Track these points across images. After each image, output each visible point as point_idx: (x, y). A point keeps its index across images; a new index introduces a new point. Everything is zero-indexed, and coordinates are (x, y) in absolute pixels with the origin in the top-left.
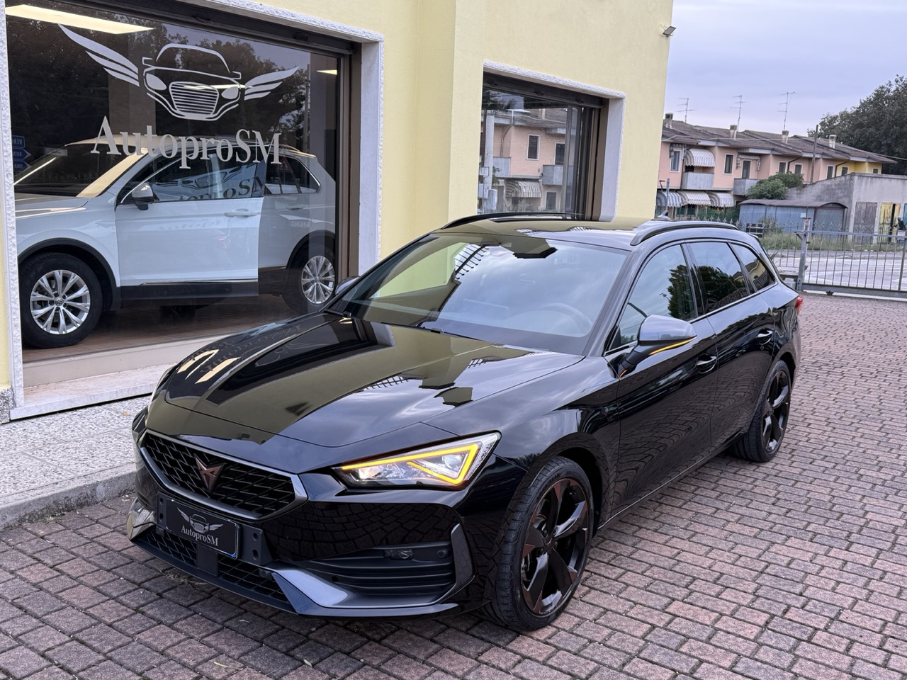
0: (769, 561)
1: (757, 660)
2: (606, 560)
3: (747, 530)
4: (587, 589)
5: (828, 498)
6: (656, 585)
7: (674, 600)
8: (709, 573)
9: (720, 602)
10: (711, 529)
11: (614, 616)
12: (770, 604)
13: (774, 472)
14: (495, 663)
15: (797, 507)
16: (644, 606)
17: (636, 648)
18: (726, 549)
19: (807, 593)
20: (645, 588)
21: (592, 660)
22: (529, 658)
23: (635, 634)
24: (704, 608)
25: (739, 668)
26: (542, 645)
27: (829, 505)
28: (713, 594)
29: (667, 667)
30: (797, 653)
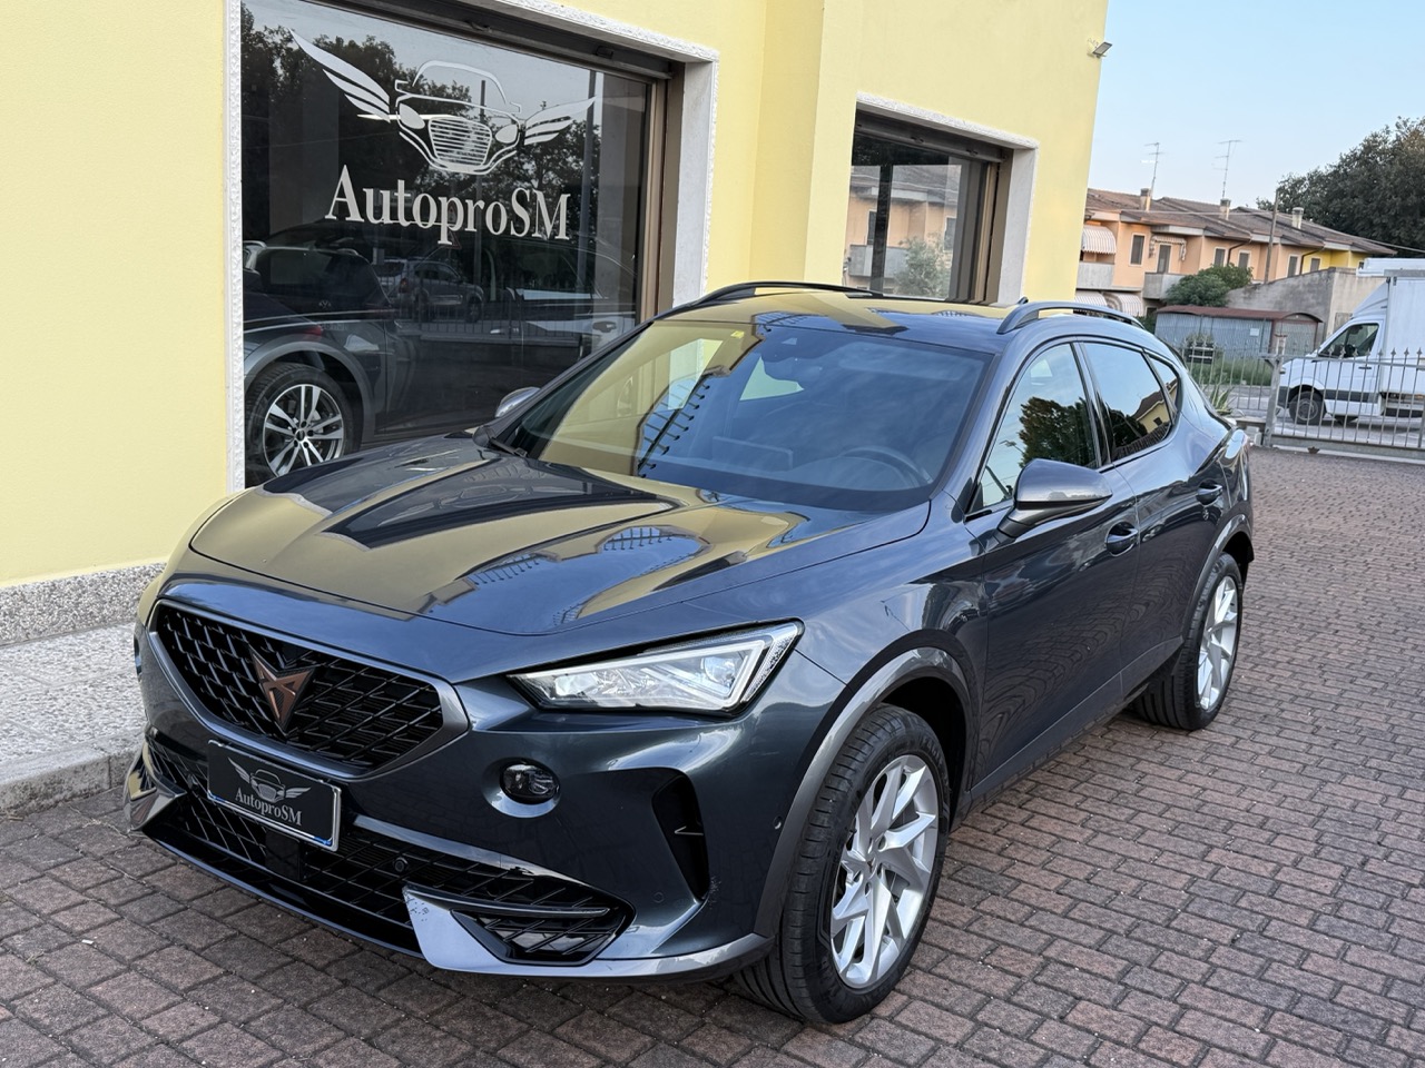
0: (1327, 803)
1: (1340, 918)
2: (1105, 798)
3: (1286, 766)
4: (1091, 832)
5: (1385, 727)
6: (1183, 829)
7: (1212, 847)
8: (1250, 817)
9: (1275, 851)
10: (1236, 763)
11: (1139, 864)
12: (1341, 854)
13: (1303, 693)
14: (1001, 914)
15: (1348, 737)
16: (1175, 853)
17: (1179, 902)
18: (1264, 788)
19: (1387, 842)
20: (1170, 834)
21: (1126, 914)
22: (1042, 909)
23: (1173, 885)
24: (1255, 857)
25: (1321, 926)
26: (1054, 895)
27: (1389, 737)
28: (1261, 840)
29: (1226, 924)
30: (1391, 911)
